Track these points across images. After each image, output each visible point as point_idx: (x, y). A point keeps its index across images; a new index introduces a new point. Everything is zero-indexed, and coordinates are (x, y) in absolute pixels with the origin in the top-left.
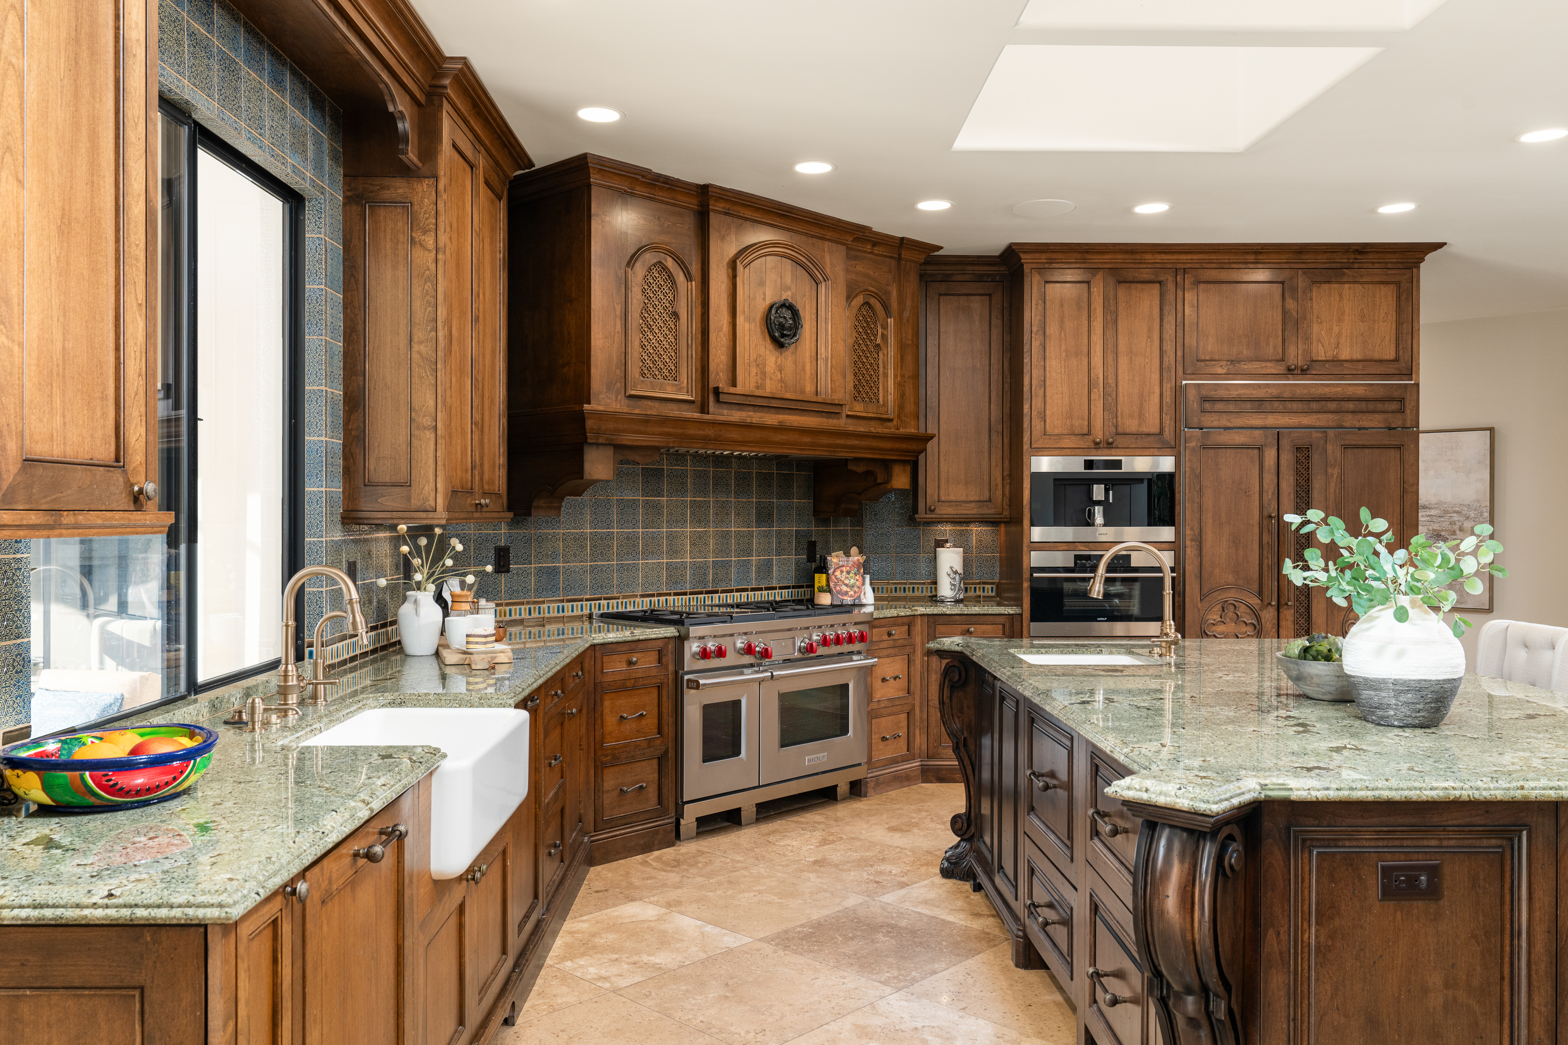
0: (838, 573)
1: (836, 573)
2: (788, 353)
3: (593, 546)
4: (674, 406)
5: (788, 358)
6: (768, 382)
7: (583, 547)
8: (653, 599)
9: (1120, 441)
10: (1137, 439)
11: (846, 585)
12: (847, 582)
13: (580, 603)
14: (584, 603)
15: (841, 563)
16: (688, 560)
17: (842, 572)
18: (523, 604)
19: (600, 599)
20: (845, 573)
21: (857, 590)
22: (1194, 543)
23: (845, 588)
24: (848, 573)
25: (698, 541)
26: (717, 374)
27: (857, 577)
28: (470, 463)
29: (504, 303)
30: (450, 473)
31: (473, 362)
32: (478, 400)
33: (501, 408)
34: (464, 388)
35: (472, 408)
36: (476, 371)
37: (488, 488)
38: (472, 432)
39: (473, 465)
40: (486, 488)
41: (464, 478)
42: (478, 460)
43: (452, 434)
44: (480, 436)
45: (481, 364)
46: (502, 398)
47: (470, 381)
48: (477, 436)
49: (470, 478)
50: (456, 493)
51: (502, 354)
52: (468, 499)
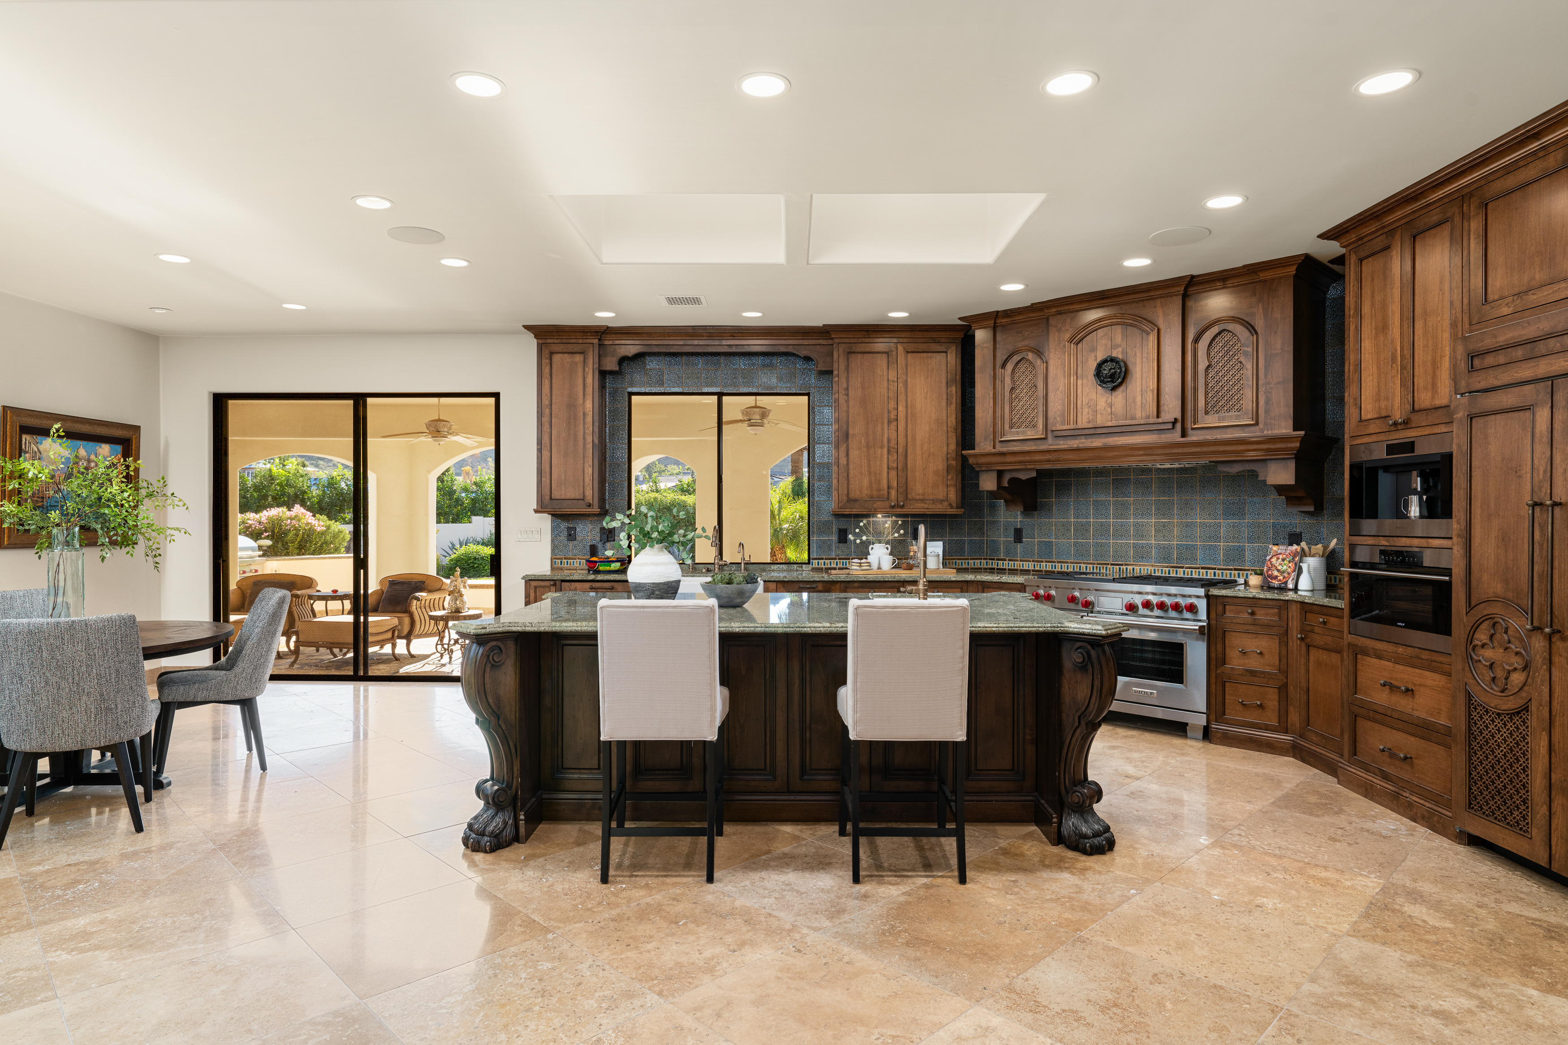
0: (1274, 560)
1: (1272, 560)
2: (1119, 393)
3: (1076, 530)
4: (1032, 443)
5: (1119, 397)
6: (1099, 416)
7: (1069, 530)
8: (1121, 567)
9: (1416, 419)
10: (1427, 415)
11: (1278, 571)
12: (1279, 568)
13: (1066, 565)
14: (1069, 565)
15: (1279, 551)
16: (1153, 542)
17: (1278, 559)
18: (1030, 561)
19: (1081, 563)
20: (1280, 560)
21: (1286, 575)
22: (1460, 540)
23: (1276, 573)
24: (1283, 560)
25: (1161, 529)
26: (1055, 418)
27: (1290, 565)
28: (886, 486)
29: (951, 403)
30: (845, 492)
31: (889, 440)
32: (895, 457)
33: (949, 456)
34: (875, 454)
35: (888, 461)
36: (893, 444)
37: (921, 497)
38: (888, 473)
39: (889, 488)
40: (918, 497)
41: (875, 493)
42: (896, 485)
43: (851, 475)
44: (900, 473)
45: (901, 440)
46: (950, 451)
47: (885, 450)
48: (893, 474)
49: (886, 493)
50: (856, 500)
51: (949, 429)
52: (878, 503)
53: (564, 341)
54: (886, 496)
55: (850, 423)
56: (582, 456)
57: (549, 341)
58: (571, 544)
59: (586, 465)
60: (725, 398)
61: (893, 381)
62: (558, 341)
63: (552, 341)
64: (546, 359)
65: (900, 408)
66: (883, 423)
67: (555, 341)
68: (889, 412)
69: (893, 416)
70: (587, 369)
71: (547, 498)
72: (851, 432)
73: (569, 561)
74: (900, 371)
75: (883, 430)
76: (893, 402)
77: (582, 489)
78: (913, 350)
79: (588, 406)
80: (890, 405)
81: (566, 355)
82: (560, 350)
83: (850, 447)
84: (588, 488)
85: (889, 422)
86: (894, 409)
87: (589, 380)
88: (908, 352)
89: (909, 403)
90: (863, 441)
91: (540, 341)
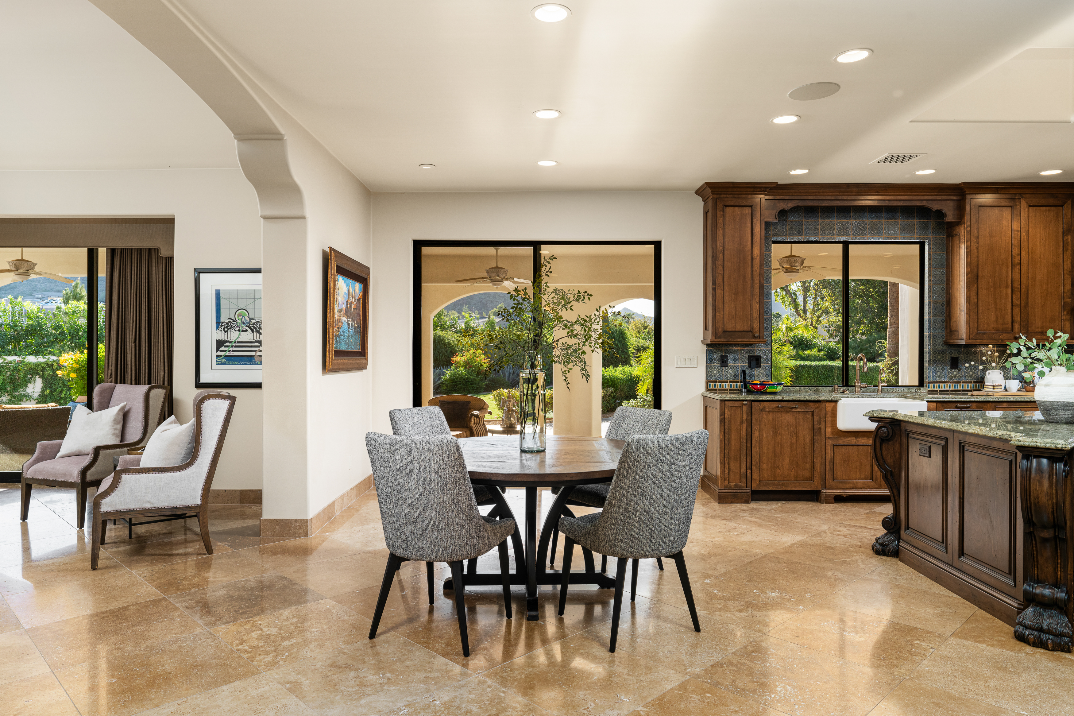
28: (1010, 321)
29: (1067, 250)
30: (976, 326)
31: (1013, 282)
32: (1019, 296)
33: (1065, 295)
34: (1001, 293)
35: (1012, 299)
36: (1016, 285)
37: (1040, 330)
38: (1012, 309)
39: (1013, 322)
40: (1037, 330)
41: (1000, 327)
42: (1019, 319)
43: (980, 311)
44: (1023, 310)
45: (1024, 281)
46: (1066, 291)
47: (1010, 290)
48: (1017, 310)
49: (1010, 327)
50: (984, 333)
51: (1065, 272)
52: (1004, 335)
53: (736, 196)
54: (1010, 329)
55: (980, 267)
56: (750, 294)
57: (722, 196)
58: (723, 369)
59: (754, 302)
60: (851, 246)
61: (1017, 231)
62: (731, 196)
63: (725, 196)
64: (720, 211)
65: (1023, 254)
66: (1008, 267)
67: (728, 196)
68: (1013, 257)
69: (1017, 261)
70: (755, 221)
71: (720, 330)
72: (980, 274)
73: (722, 384)
74: (1023, 222)
75: (1007, 272)
76: (1017, 249)
77: (749, 323)
78: (1034, 204)
79: (756, 251)
80: (1014, 252)
81: (737, 208)
82: (732, 204)
83: (979, 287)
84: (756, 322)
85: (1013, 266)
86: (1018, 255)
87: (757, 229)
88: (1030, 206)
89: (1030, 250)
90: (990, 282)
91: (715, 196)
